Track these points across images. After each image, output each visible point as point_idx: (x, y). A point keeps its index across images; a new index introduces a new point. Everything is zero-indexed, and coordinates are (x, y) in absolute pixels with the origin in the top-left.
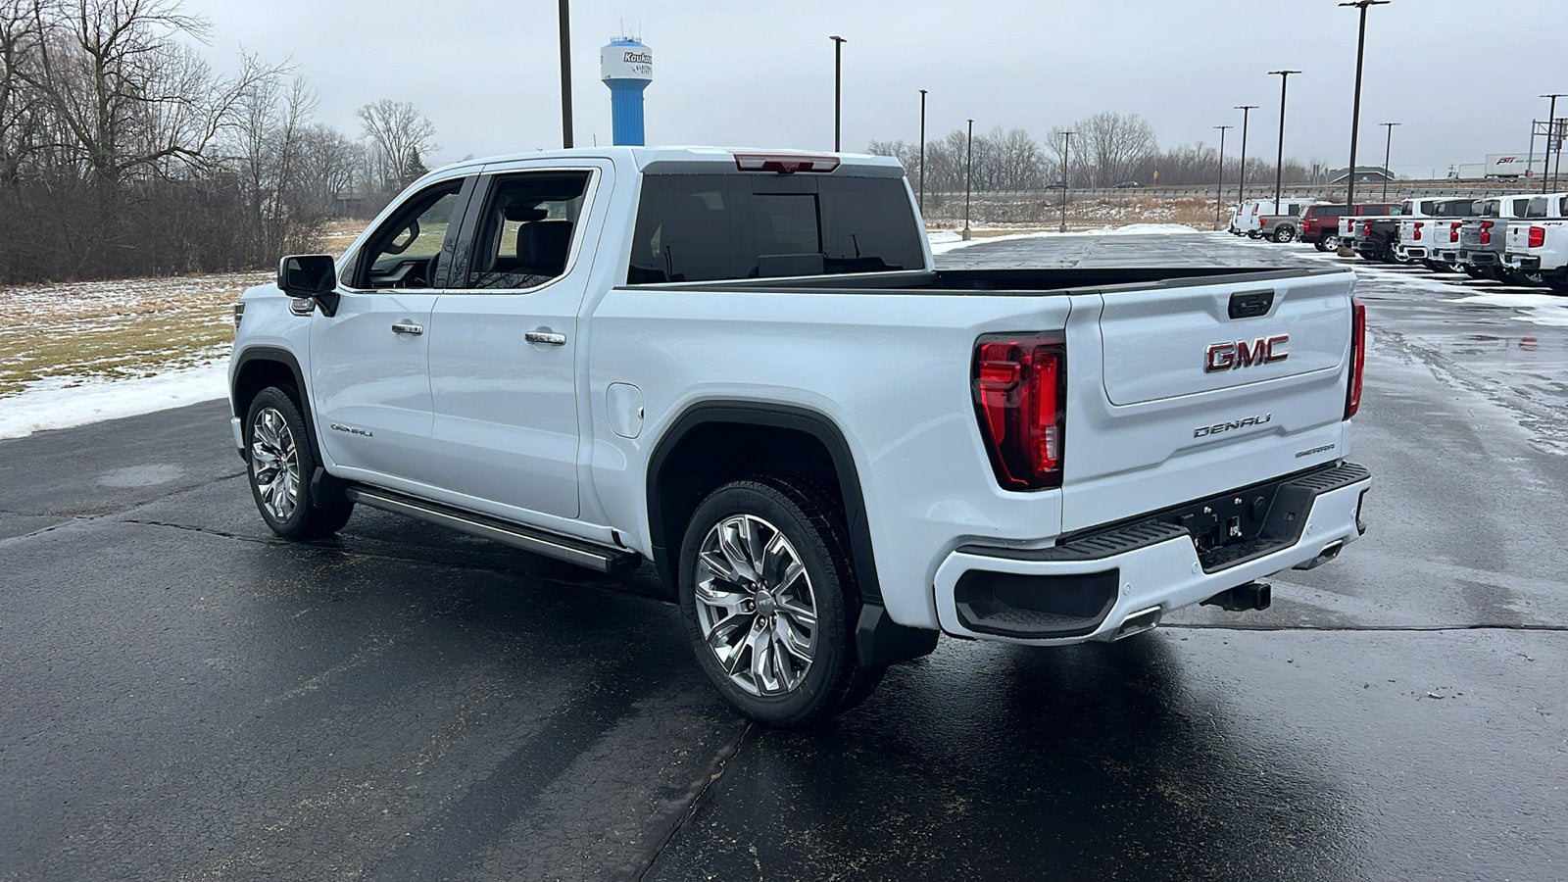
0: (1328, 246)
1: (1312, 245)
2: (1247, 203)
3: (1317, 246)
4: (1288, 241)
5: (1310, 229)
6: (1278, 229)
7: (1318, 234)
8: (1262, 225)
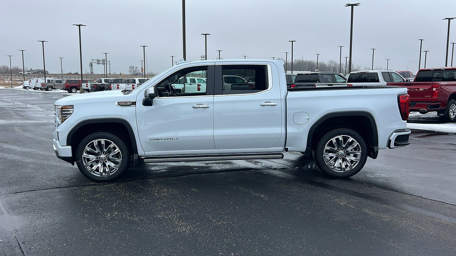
0: (73, 91)
1: (67, 91)
2: (32, 79)
3: (68, 92)
4: (51, 90)
5: (67, 87)
6: (48, 87)
7: (70, 88)
8: (43, 86)
